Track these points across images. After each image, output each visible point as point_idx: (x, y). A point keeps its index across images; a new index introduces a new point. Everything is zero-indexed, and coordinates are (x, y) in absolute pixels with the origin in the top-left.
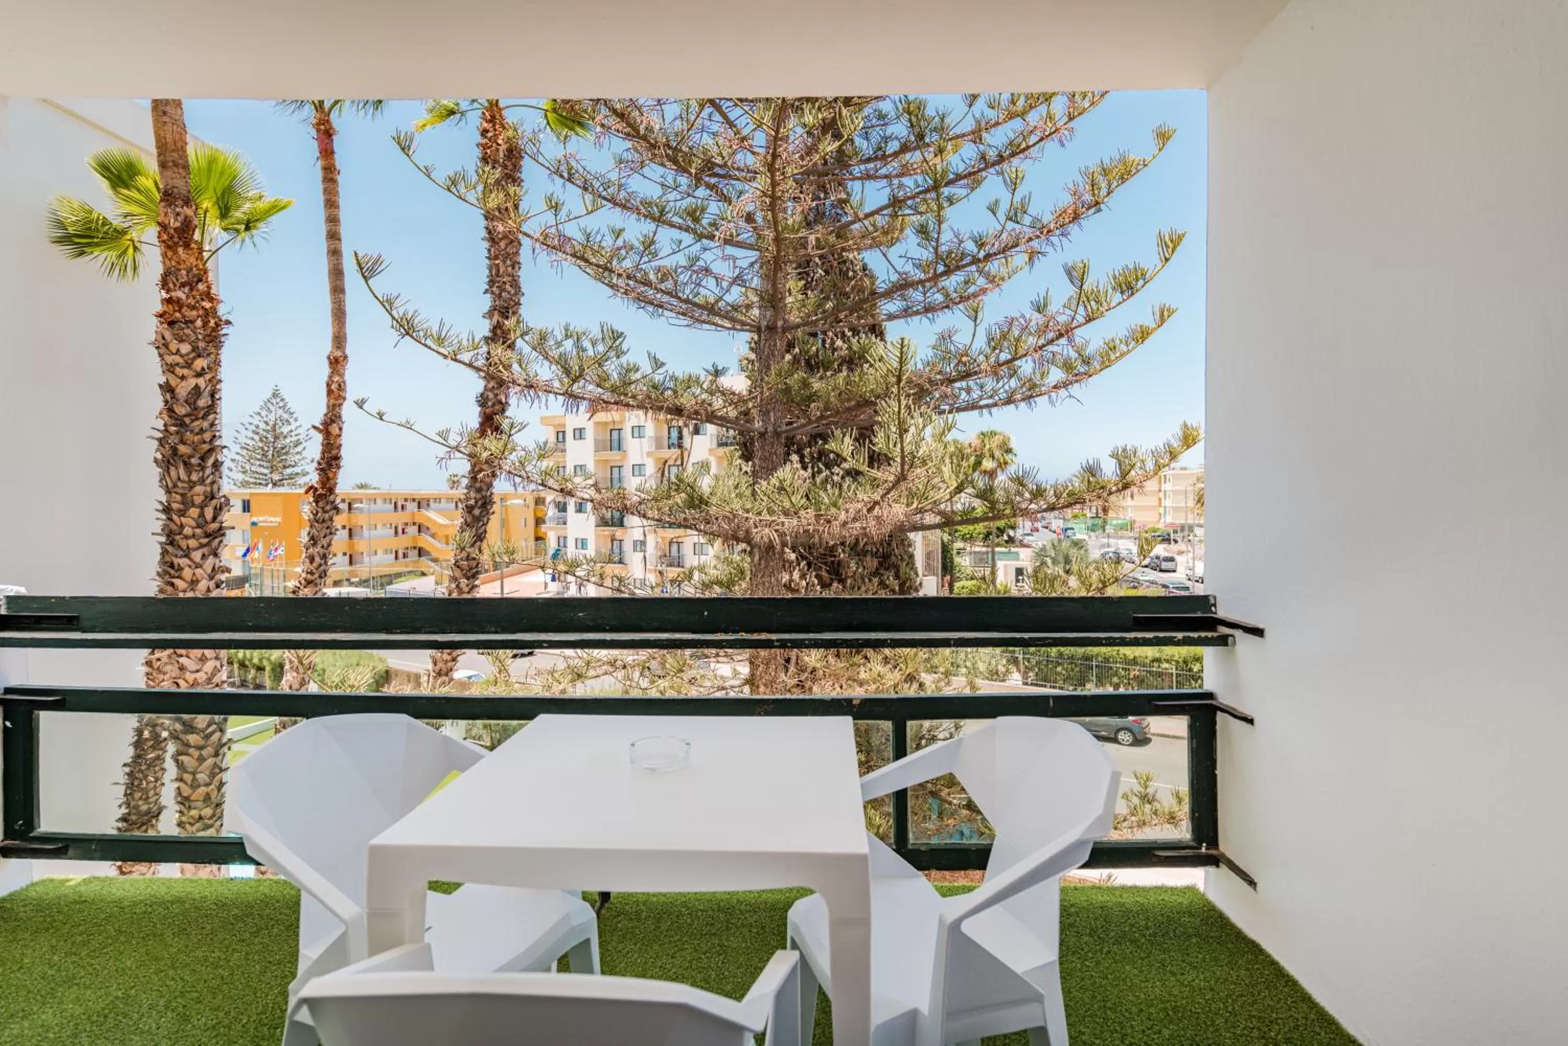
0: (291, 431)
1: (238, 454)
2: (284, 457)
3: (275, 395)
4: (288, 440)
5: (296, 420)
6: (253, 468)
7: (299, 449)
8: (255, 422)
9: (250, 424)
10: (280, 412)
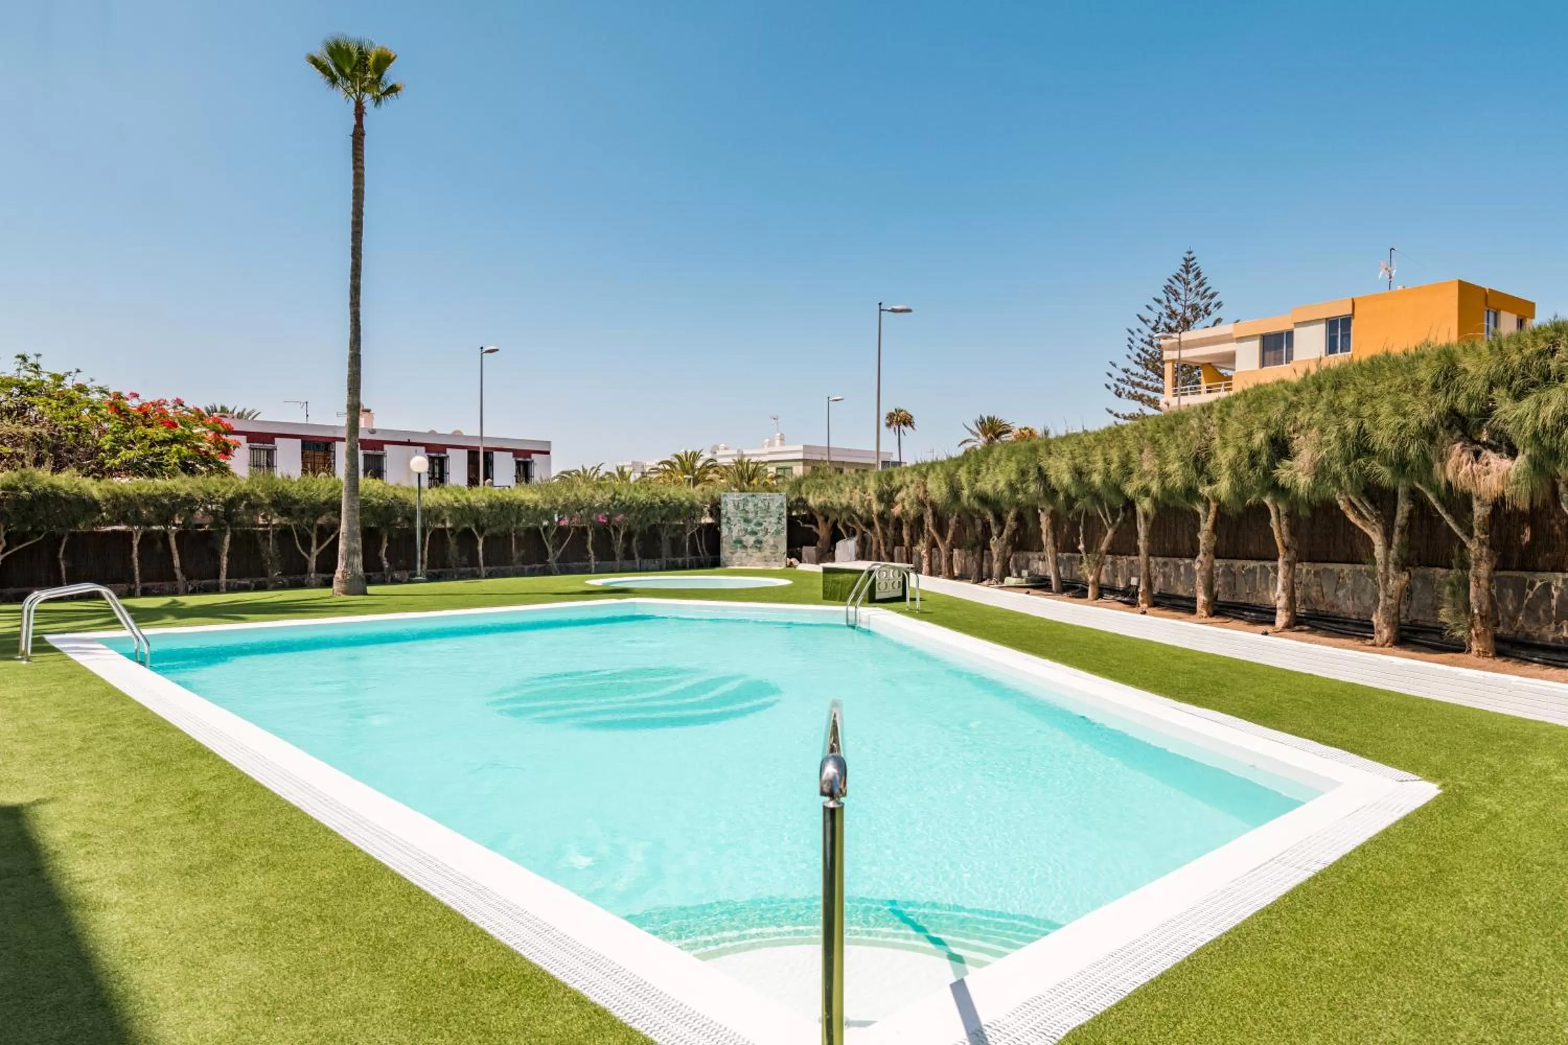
3: (1187, 268)
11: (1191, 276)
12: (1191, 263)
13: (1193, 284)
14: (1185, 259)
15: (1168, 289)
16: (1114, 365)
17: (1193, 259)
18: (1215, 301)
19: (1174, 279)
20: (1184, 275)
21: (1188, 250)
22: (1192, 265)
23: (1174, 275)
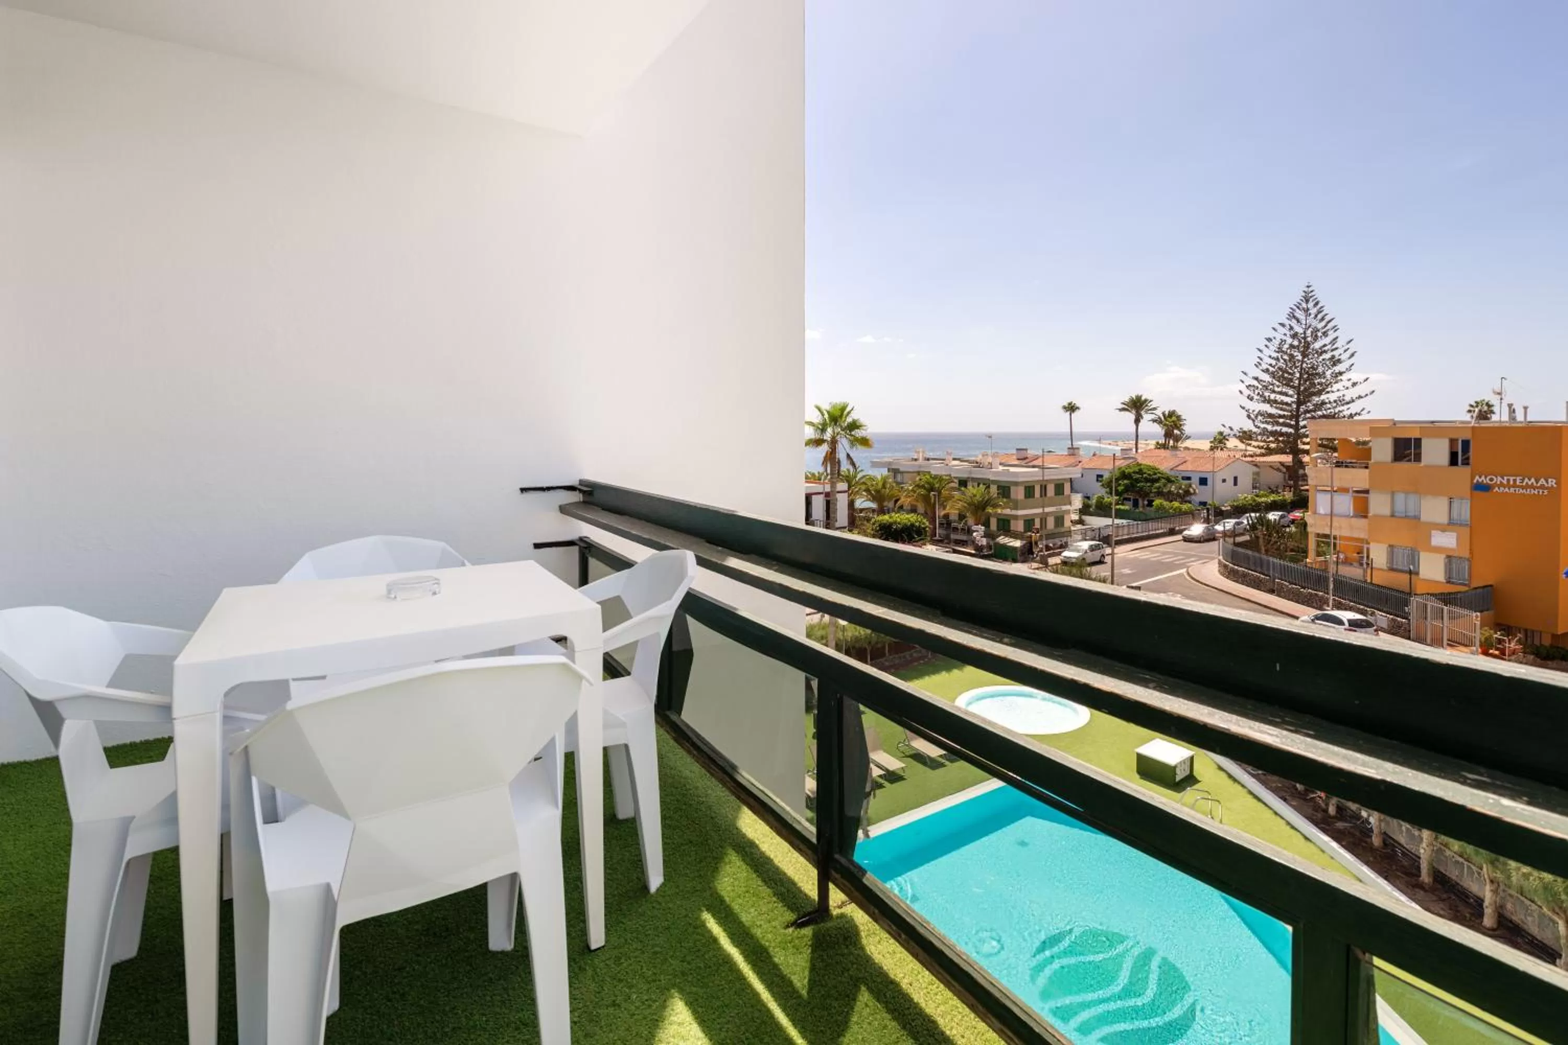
0: (1327, 345)
1: (1256, 378)
2: (1316, 381)
3: (1306, 298)
4: (1321, 358)
5: (1335, 329)
6: (1273, 396)
7: (1338, 369)
8: (1279, 336)
9: (1274, 339)
10: (1312, 321)
11: (1311, 305)
12: (1310, 294)
13: (1313, 311)
14: (1305, 292)
15: (1292, 316)
16: (1245, 374)
17: (1312, 291)
18: (1330, 325)
19: (1295, 307)
20: (1304, 305)
21: (1307, 284)
22: (1311, 297)
23: (1295, 305)
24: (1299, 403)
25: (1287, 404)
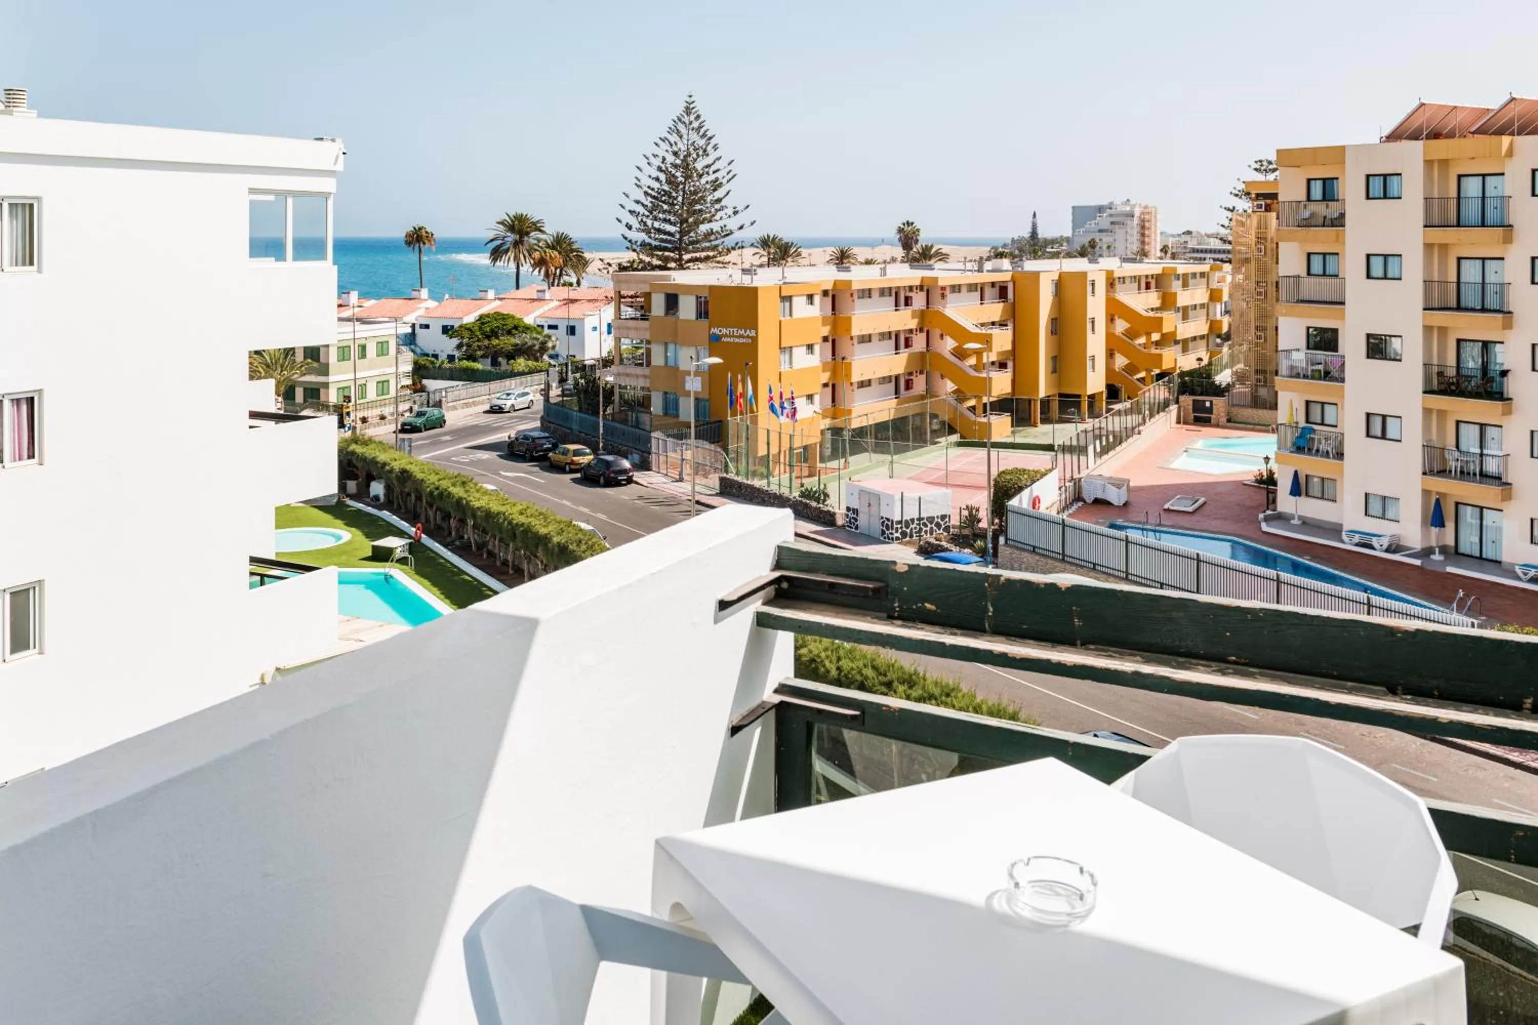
0: (708, 166)
1: (637, 202)
2: (698, 207)
3: (688, 111)
4: (703, 181)
5: (715, 148)
6: (656, 224)
7: (719, 194)
8: (661, 152)
9: (655, 156)
10: (694, 136)
11: (692, 117)
12: (692, 106)
13: (695, 125)
14: (687, 102)
15: (675, 130)
16: (627, 196)
17: (693, 102)
18: (711, 143)
19: (677, 120)
20: (686, 117)
21: (689, 94)
22: (693, 108)
23: (678, 117)
24: (682, 233)
25: (669, 234)
